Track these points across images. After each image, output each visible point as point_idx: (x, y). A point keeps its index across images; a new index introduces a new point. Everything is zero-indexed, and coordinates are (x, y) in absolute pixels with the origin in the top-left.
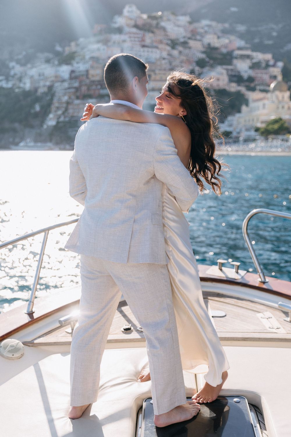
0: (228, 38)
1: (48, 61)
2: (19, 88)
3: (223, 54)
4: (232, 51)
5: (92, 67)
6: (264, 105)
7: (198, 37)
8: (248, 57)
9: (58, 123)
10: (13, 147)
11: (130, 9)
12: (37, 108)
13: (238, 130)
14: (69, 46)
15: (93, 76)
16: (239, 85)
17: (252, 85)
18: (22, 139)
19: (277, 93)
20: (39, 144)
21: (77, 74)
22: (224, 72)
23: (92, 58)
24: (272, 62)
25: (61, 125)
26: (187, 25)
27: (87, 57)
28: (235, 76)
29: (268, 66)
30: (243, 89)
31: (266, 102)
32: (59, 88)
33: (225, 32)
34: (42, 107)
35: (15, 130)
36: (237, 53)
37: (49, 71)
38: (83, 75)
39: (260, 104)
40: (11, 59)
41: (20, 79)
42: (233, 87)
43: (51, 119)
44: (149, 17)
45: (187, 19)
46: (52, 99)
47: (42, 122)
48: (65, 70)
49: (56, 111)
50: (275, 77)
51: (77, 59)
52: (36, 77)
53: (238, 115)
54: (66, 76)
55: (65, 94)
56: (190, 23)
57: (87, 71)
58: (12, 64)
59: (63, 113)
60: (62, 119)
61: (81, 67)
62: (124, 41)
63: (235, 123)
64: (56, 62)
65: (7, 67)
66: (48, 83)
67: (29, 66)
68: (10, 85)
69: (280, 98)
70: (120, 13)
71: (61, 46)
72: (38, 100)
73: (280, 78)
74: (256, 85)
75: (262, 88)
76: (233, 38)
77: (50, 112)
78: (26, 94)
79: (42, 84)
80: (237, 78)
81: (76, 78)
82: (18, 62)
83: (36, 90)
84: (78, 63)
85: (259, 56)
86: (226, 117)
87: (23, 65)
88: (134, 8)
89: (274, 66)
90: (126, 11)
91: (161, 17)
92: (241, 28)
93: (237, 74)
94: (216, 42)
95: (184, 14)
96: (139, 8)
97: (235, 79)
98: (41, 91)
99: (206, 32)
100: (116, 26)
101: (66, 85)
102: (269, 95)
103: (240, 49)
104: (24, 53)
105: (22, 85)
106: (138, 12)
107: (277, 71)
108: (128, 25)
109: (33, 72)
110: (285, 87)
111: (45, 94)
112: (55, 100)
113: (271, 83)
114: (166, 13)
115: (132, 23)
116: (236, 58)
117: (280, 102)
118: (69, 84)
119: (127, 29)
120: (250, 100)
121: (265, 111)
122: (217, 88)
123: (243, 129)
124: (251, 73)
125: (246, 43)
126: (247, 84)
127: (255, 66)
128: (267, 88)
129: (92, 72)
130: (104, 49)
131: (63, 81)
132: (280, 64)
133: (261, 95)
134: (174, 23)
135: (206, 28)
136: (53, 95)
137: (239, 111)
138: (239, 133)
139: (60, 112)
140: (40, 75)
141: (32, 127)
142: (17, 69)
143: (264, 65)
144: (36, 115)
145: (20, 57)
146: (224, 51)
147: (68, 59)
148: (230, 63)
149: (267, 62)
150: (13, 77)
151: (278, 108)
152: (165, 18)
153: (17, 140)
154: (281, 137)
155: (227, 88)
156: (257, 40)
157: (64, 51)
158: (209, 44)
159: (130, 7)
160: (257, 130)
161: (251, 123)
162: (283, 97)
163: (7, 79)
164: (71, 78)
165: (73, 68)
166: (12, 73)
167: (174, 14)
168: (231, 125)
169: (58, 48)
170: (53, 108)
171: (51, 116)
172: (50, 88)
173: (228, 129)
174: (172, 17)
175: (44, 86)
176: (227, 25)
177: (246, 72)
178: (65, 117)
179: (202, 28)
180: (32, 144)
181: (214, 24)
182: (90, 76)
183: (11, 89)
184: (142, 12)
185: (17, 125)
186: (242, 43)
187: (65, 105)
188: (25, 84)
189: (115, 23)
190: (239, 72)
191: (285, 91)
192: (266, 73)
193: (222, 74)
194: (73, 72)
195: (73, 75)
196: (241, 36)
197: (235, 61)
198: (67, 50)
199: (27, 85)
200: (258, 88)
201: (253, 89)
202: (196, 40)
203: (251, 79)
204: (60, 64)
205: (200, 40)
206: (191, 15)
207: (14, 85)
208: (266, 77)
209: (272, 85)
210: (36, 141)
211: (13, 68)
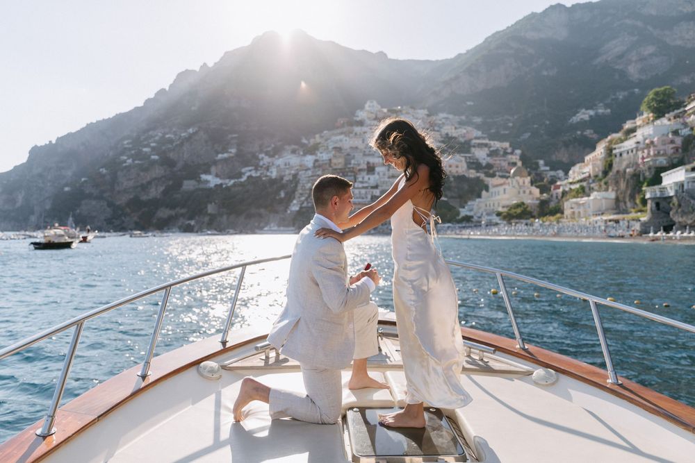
0: (465, 129)
1: (294, 152)
2: (266, 176)
3: (461, 143)
4: (470, 140)
5: (335, 156)
6: (505, 190)
7: (436, 128)
8: (486, 145)
9: (301, 208)
10: (257, 231)
11: (371, 104)
12: (282, 194)
13: (479, 215)
14: (315, 138)
15: (335, 164)
16: (478, 172)
17: (491, 171)
18: (267, 224)
19: (518, 178)
20: (282, 228)
21: (321, 162)
22: (463, 159)
23: (335, 148)
24: (509, 150)
25: (304, 210)
26: (426, 117)
27: (330, 147)
28: (473, 163)
29: (506, 153)
30: (482, 176)
31: (506, 187)
32: (303, 176)
33: (461, 124)
34: (286, 194)
35: (260, 216)
36: (474, 141)
37: (294, 160)
38: (326, 164)
39: (501, 189)
40: (261, 151)
41: (267, 169)
42: (472, 174)
43: (294, 205)
44: (389, 111)
45: (426, 112)
46: (296, 186)
47: (287, 207)
48: (309, 160)
49: (299, 197)
50: (514, 164)
51: (321, 150)
52: (282, 167)
53: (478, 200)
54: (310, 165)
55: (308, 182)
56: (428, 115)
57: (330, 160)
58: (261, 156)
59: (307, 199)
60: (305, 205)
61: (324, 156)
62: (365, 133)
63: (475, 207)
64: (301, 153)
65: (257, 158)
66: (293, 172)
67: (277, 157)
68: (258, 174)
69: (521, 183)
70: (362, 108)
71: (306, 139)
72: (283, 187)
73: (519, 164)
74: (495, 172)
75: (501, 174)
76: (470, 129)
77: (294, 198)
78: (273, 182)
79: (287, 172)
80: (476, 165)
81: (319, 166)
82: (267, 153)
83: (282, 178)
84: (321, 153)
85: (496, 145)
86: (466, 202)
87: (272, 156)
88: (375, 103)
89: (512, 153)
90: (367, 106)
91: (400, 111)
92: (478, 120)
93: (475, 161)
94: (454, 133)
95: (423, 108)
96: (379, 103)
97: (474, 166)
98: (286, 179)
99: (443, 123)
100: (358, 119)
101: (310, 173)
102: (509, 180)
103: (477, 138)
104: (273, 146)
105: (268, 174)
106: (379, 107)
107: (515, 157)
108: (369, 118)
109: (280, 162)
110: (525, 172)
111: (291, 181)
112: (299, 187)
113: (511, 169)
114: (404, 107)
115: (374, 116)
116: (474, 146)
117: (520, 187)
118: (313, 172)
119: (368, 122)
120: (490, 186)
121: (506, 196)
122: (456, 175)
123: (484, 214)
124: (489, 160)
125: (483, 133)
126: (486, 170)
127: (493, 154)
128: (507, 175)
129: (334, 161)
130: (346, 140)
131: (308, 169)
132: (518, 152)
133: (501, 181)
134: (413, 116)
135: (443, 120)
136: (297, 183)
137: (479, 196)
138: (480, 217)
139: (303, 198)
140: (286, 165)
141: (276, 212)
142: (267, 160)
143: (502, 153)
144: (281, 201)
145: (269, 149)
146: (462, 140)
147: (312, 150)
148: (468, 152)
149: (506, 149)
150: (261, 167)
151: (519, 193)
152: (404, 112)
153: (262, 225)
154: (524, 221)
155: (467, 175)
156: (493, 131)
157: (309, 143)
158: (447, 134)
159: (372, 102)
160: (499, 214)
161: (492, 207)
162: (524, 183)
163: (256, 169)
164: (314, 167)
165: (318, 158)
166: (261, 163)
167: (412, 108)
168: (471, 210)
169: (304, 141)
170: (297, 194)
171: (295, 202)
172: (295, 176)
173: (469, 214)
174: (411, 111)
175: (290, 174)
176: (463, 118)
177: (484, 159)
178: (308, 203)
179: (440, 120)
180: (276, 228)
181: (451, 116)
182: (332, 165)
183: (259, 177)
184: (382, 107)
185: (262, 211)
186: (479, 133)
187: (308, 192)
188: (271, 172)
189: (358, 116)
190: (477, 160)
191: (526, 177)
192: (505, 161)
193: (461, 161)
194: (316, 161)
195: (317, 164)
196: (478, 127)
197: (473, 150)
198: (312, 141)
199: (274, 174)
200: (497, 173)
201: (493, 176)
202: (434, 130)
203: (489, 166)
204: (305, 154)
205: (438, 131)
206: (429, 109)
207: (261, 174)
208: (505, 164)
209: (512, 171)
210: (279, 226)
211: (262, 159)
